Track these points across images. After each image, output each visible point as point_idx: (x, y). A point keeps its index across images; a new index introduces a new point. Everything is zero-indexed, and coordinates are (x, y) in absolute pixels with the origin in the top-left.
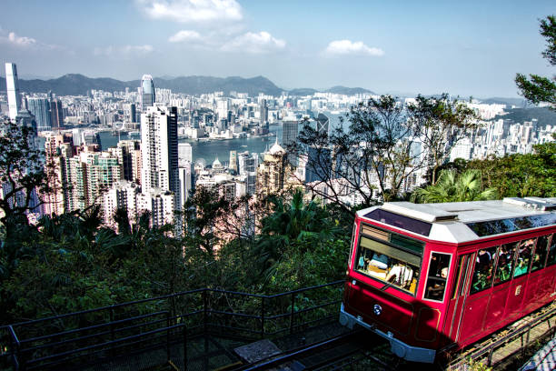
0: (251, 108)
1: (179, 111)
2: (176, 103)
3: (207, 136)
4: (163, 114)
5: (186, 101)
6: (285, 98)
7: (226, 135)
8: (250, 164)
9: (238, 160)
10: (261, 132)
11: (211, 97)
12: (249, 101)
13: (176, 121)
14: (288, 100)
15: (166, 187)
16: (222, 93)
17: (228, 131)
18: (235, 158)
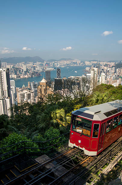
0: (34, 67)
1: (10, 69)
2: (8, 67)
3: (20, 77)
4: (4, 71)
5: (12, 66)
6: (45, 63)
7: (26, 76)
8: (35, 86)
9: (31, 84)
10: (38, 75)
11: (20, 64)
12: (33, 65)
13: (9, 73)
14: (47, 63)
15: (7, 96)
16: (24, 62)
17: (27, 75)
18: (30, 84)
